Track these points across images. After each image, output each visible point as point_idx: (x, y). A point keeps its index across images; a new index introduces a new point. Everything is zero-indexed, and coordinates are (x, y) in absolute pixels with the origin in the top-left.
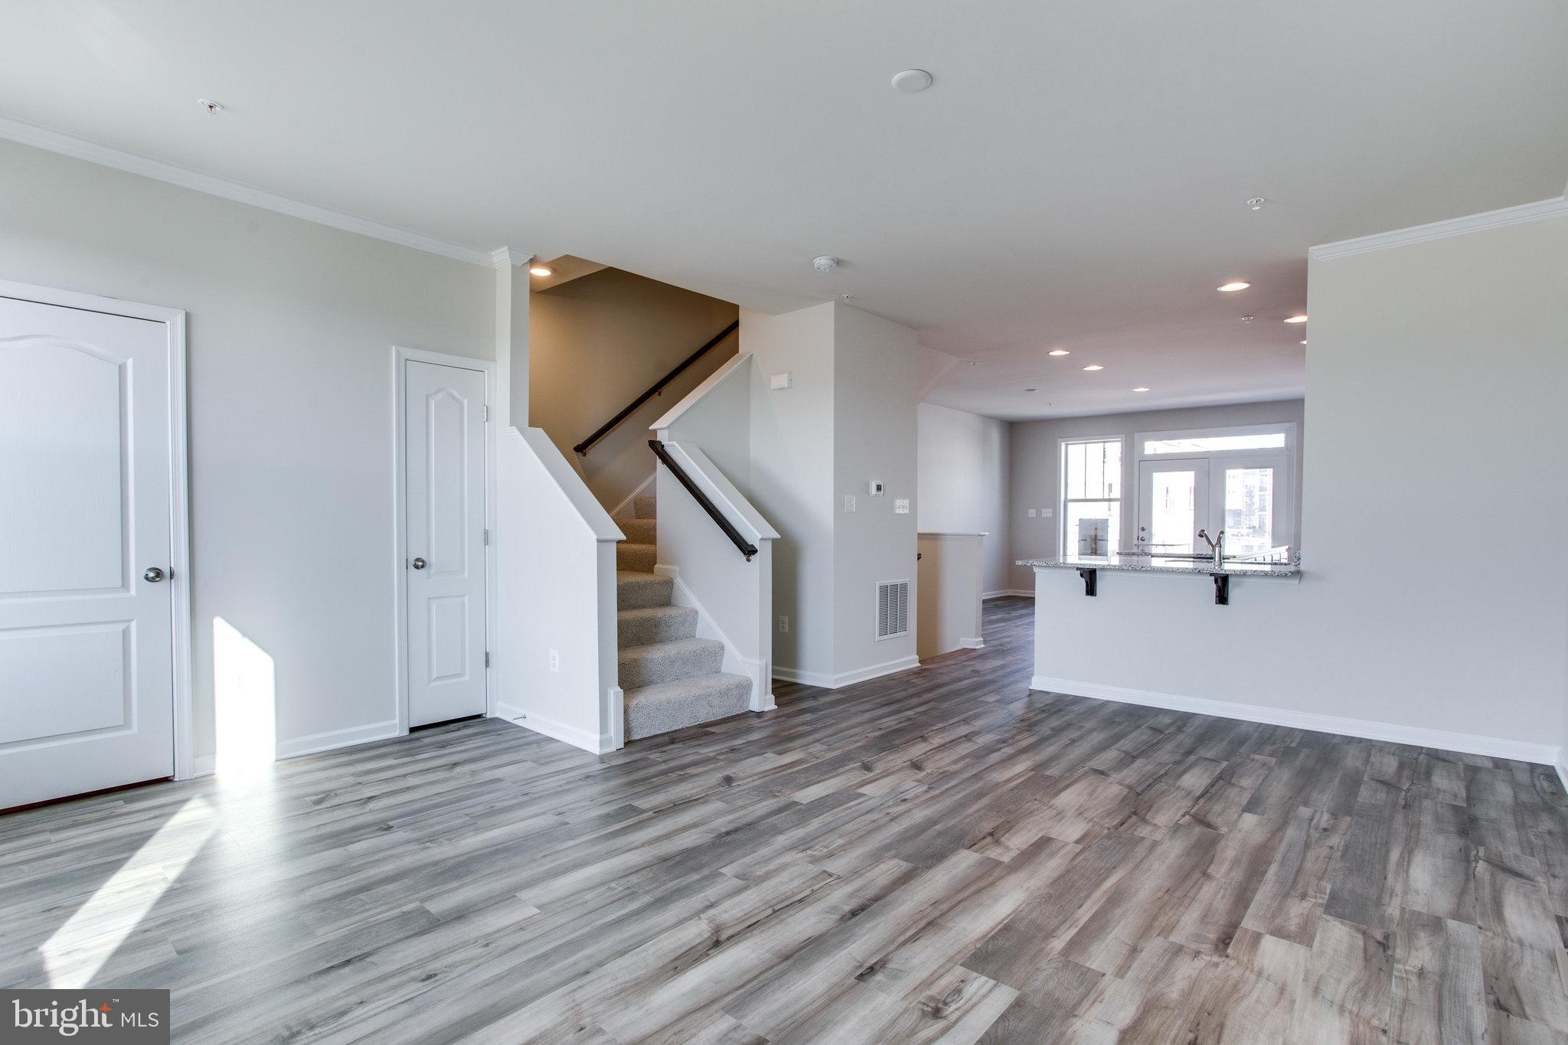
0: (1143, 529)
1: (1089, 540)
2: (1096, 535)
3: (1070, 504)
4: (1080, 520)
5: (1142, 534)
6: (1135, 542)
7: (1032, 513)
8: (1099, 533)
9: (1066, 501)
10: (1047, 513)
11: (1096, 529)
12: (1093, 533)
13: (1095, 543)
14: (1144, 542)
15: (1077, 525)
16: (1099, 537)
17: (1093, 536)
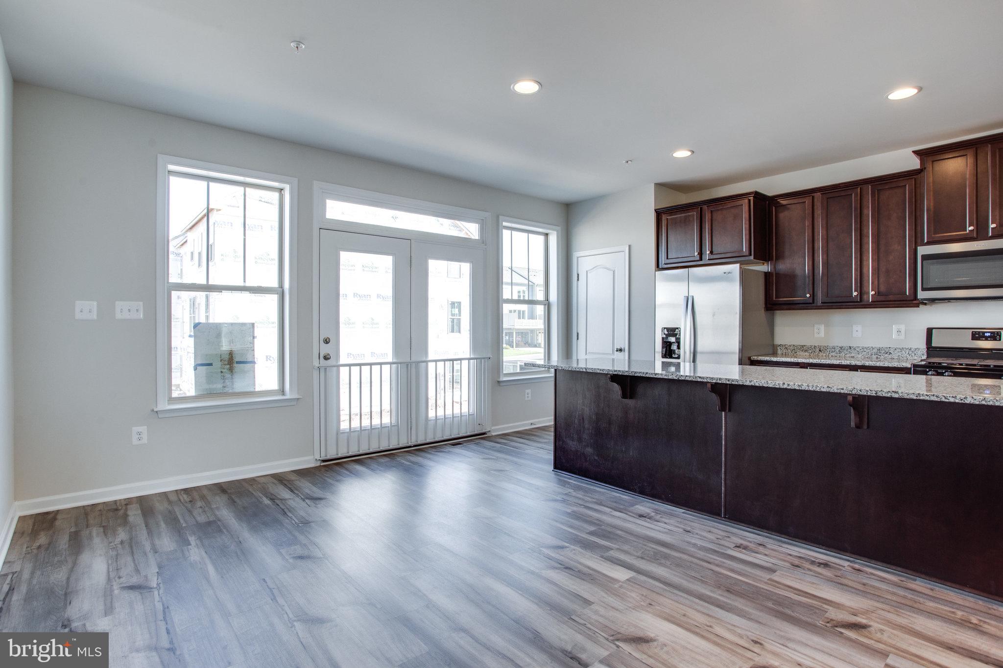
0: (327, 341)
1: (217, 364)
2: (231, 354)
3: (176, 296)
4: (197, 325)
5: (325, 349)
6: (316, 364)
8: (238, 350)
9: (168, 289)
10: (127, 310)
11: (231, 342)
12: (225, 349)
13: (231, 370)
14: (329, 362)
15: (190, 336)
16: (237, 359)
17: (227, 357)
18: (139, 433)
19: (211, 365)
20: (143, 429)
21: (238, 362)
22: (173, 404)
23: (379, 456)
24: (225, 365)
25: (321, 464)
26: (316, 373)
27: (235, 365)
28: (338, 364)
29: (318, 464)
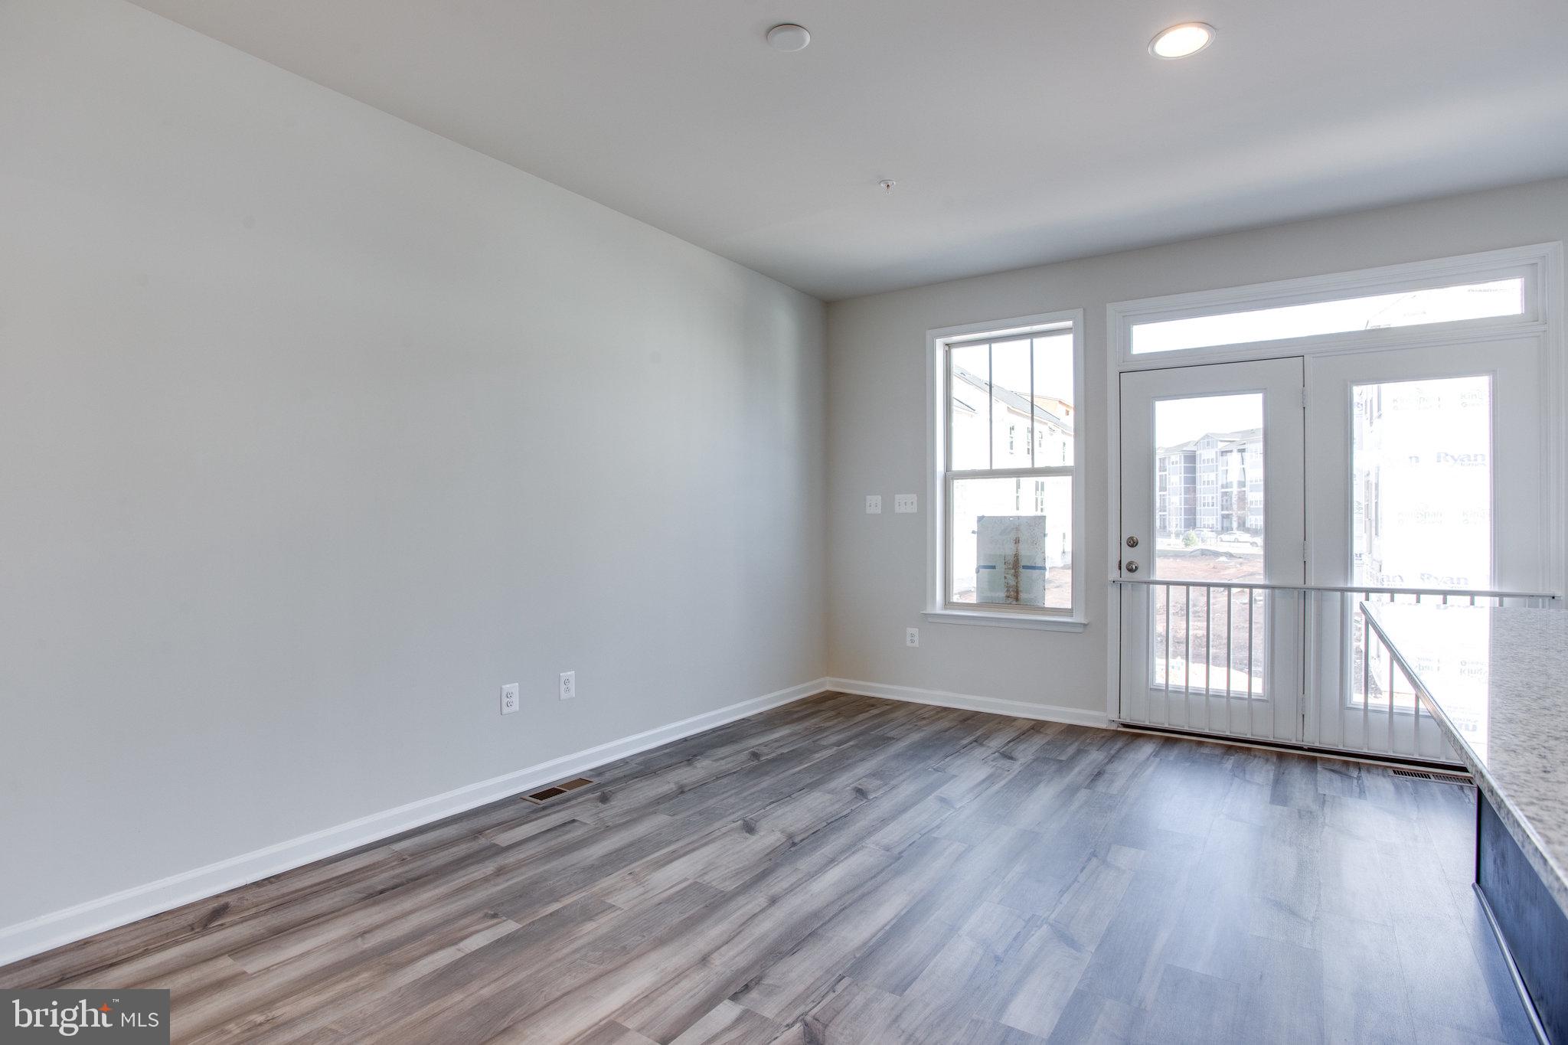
0: (1133, 543)
1: (1001, 567)
2: (1017, 556)
3: (958, 485)
4: (981, 519)
5: (1129, 555)
6: (1114, 574)
7: (874, 504)
8: (1025, 551)
9: (950, 477)
10: (905, 504)
11: (1017, 541)
12: (1009, 550)
13: (1016, 575)
14: (1136, 576)
15: (973, 532)
16: (1023, 563)
17: (1011, 559)
18: (912, 635)
19: (994, 567)
20: (915, 631)
21: (1024, 567)
22: (950, 609)
23: (1217, 744)
24: (1009, 569)
25: (1119, 729)
26: (1113, 593)
27: (1021, 570)
28: (1152, 578)
29: (1114, 727)
